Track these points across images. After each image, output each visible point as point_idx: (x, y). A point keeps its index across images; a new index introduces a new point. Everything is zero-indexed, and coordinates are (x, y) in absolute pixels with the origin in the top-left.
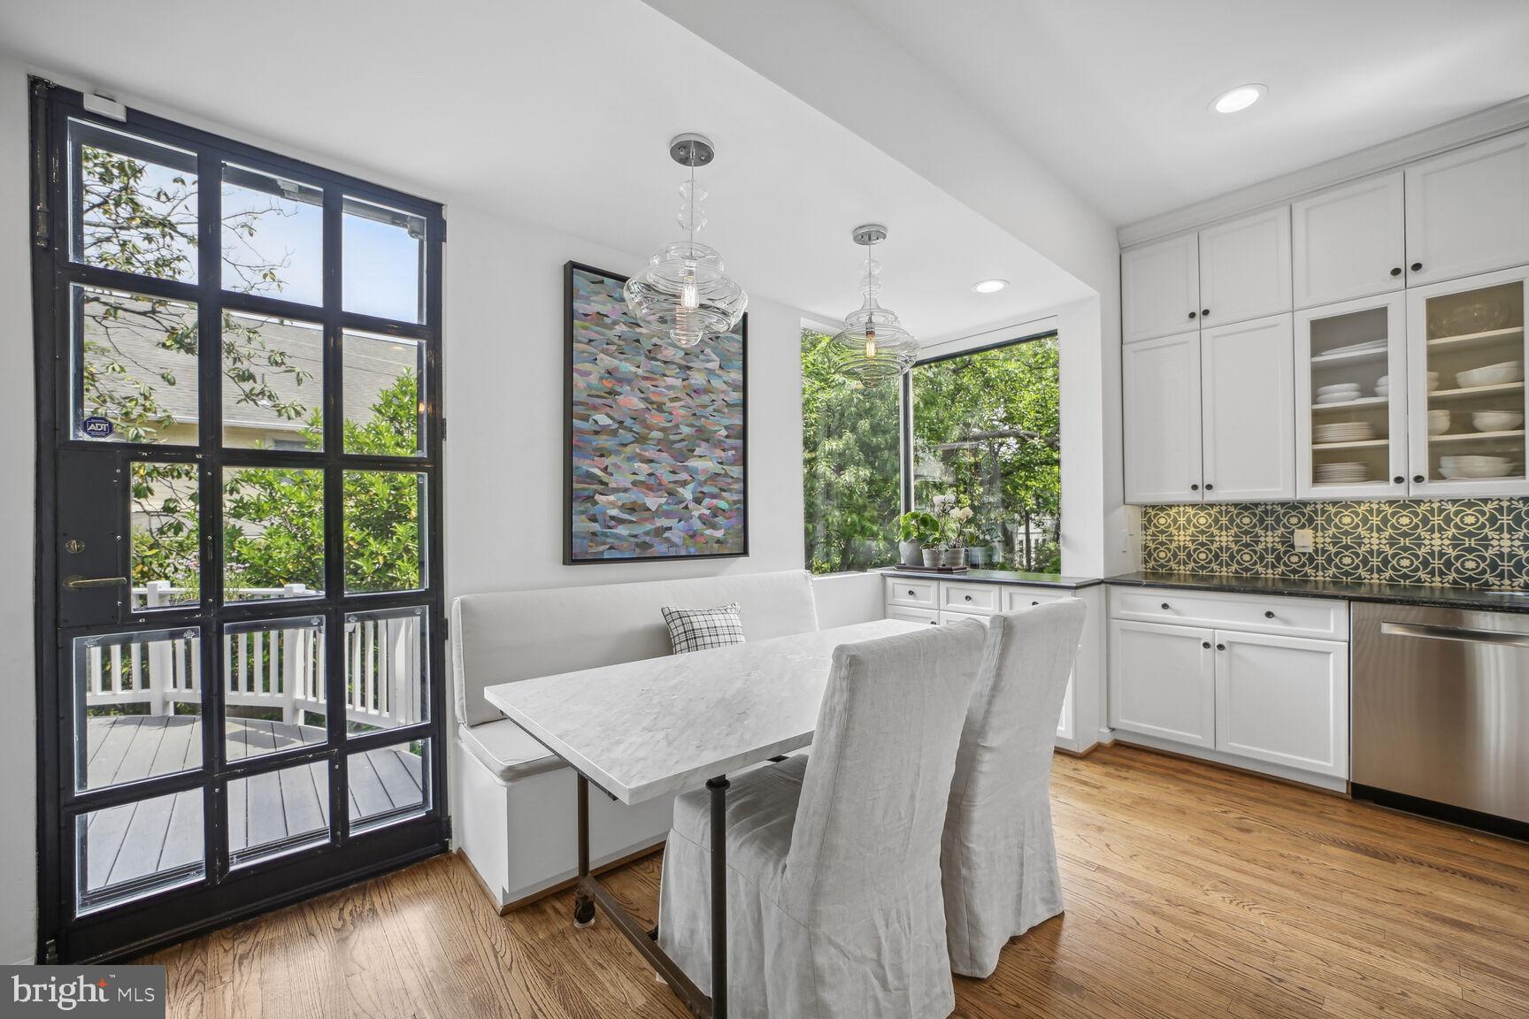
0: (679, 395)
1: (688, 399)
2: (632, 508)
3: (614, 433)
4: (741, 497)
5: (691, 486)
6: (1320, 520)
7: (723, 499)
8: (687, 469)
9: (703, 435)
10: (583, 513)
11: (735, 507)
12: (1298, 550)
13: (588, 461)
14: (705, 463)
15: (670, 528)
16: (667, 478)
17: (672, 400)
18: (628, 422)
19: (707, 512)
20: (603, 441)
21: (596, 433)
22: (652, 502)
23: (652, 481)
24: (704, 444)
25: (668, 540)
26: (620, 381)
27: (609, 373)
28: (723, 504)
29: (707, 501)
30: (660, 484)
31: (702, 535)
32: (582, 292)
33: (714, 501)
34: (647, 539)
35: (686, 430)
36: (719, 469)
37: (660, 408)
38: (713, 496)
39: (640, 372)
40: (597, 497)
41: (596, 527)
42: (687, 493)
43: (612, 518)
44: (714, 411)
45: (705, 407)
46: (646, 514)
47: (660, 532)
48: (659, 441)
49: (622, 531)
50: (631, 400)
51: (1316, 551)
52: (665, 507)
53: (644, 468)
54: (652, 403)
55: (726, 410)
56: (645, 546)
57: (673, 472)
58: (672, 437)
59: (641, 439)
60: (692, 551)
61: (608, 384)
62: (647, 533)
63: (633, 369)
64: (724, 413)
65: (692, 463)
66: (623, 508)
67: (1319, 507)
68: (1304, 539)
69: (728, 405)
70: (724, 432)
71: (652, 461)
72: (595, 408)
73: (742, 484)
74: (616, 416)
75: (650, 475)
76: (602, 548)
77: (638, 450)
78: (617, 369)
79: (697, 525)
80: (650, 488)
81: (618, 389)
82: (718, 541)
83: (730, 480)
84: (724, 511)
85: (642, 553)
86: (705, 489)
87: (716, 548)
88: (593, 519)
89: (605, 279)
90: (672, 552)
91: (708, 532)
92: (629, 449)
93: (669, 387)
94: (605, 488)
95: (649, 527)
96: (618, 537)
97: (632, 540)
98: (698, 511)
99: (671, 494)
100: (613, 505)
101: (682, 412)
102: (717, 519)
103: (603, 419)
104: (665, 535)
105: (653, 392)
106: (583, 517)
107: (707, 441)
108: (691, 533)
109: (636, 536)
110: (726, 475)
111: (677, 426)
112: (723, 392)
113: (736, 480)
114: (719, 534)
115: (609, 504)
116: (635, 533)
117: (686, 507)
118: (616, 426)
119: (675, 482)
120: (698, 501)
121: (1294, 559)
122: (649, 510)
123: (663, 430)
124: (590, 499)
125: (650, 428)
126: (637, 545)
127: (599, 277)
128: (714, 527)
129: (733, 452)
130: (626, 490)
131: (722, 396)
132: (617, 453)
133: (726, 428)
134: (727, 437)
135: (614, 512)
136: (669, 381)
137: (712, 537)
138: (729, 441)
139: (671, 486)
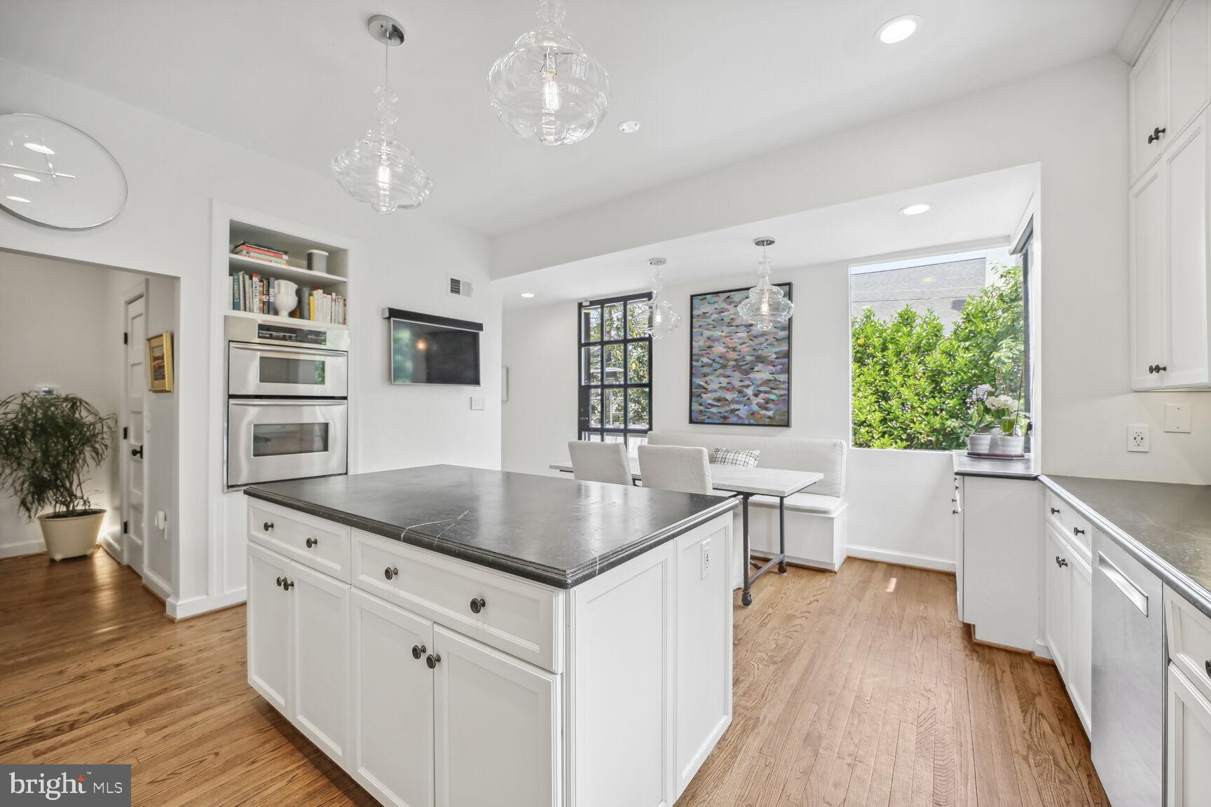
0: (745, 341)
1: (750, 342)
2: (719, 400)
3: (710, 365)
4: (787, 392)
5: (752, 387)
7: (773, 393)
8: (749, 379)
9: (760, 359)
10: (696, 402)
11: (782, 398)
13: (699, 379)
14: (762, 374)
15: (739, 410)
16: (737, 384)
17: (740, 344)
18: (718, 359)
19: (762, 401)
20: (706, 370)
21: (703, 366)
22: (729, 396)
23: (729, 386)
24: (760, 365)
25: (738, 415)
26: (714, 341)
27: (708, 338)
28: (772, 397)
29: (762, 395)
30: (734, 388)
31: (758, 413)
32: (697, 306)
33: (767, 395)
34: (726, 414)
35: (749, 358)
36: (770, 377)
37: (734, 349)
38: (766, 392)
39: (723, 334)
40: (703, 395)
41: (702, 408)
42: (750, 392)
43: (709, 404)
44: (768, 345)
45: (761, 344)
46: (727, 402)
47: (733, 411)
48: (733, 366)
49: (714, 410)
50: (719, 349)
52: (736, 399)
53: (724, 381)
54: (729, 348)
55: (776, 343)
56: (725, 418)
57: (741, 381)
58: (741, 363)
59: (724, 367)
60: (752, 422)
61: (708, 343)
62: (726, 412)
63: (720, 333)
64: (774, 345)
65: (752, 376)
66: (715, 399)
69: (777, 340)
70: (774, 356)
71: (729, 377)
72: (702, 355)
73: (787, 385)
74: (711, 357)
75: (728, 383)
76: (704, 418)
77: (722, 372)
78: (712, 336)
79: (755, 408)
80: (728, 390)
81: (712, 345)
82: (769, 417)
83: (778, 383)
84: (773, 400)
85: (724, 421)
86: (762, 389)
87: (767, 421)
88: (701, 405)
89: (707, 296)
90: (740, 422)
91: (763, 412)
92: (718, 372)
93: (739, 338)
94: (706, 390)
95: (727, 408)
96: (712, 413)
97: (719, 414)
98: (755, 401)
99: (740, 392)
100: (710, 398)
101: (747, 349)
102: (768, 405)
103: (705, 360)
104: (736, 413)
105: (730, 343)
106: (696, 403)
107: (763, 362)
108: (751, 412)
109: (720, 413)
110: (776, 380)
111: (744, 357)
112: (774, 333)
113: (784, 382)
114: (770, 413)
115: (708, 398)
116: (720, 411)
117: (749, 399)
118: (711, 362)
119: (742, 386)
120: (756, 395)
122: (727, 400)
123: (736, 360)
124: (699, 396)
125: (728, 360)
126: (721, 417)
127: (704, 296)
128: (767, 409)
129: (781, 366)
130: (716, 391)
131: (773, 336)
132: (712, 374)
133: (776, 353)
134: (776, 358)
135: (710, 402)
136: (739, 335)
137: (766, 415)
138: (777, 360)
139: (739, 388)
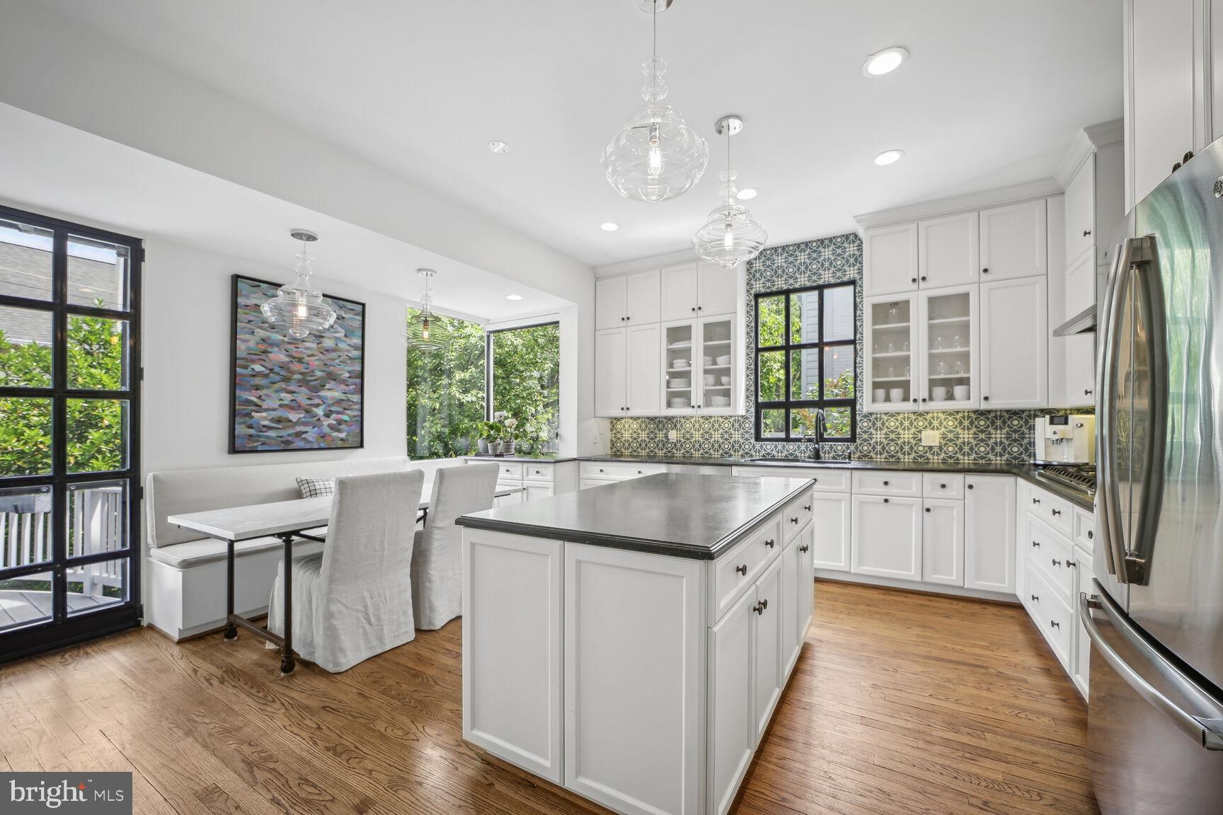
0: (315, 353)
1: (321, 355)
2: (279, 421)
3: (266, 376)
4: (359, 413)
5: (322, 407)
6: (678, 426)
7: (346, 414)
8: (319, 397)
9: (332, 376)
10: (242, 423)
11: (355, 419)
12: (671, 441)
13: (247, 393)
14: (333, 393)
15: (307, 432)
16: (305, 402)
17: (309, 356)
18: (277, 369)
19: (334, 422)
20: (257, 381)
21: (253, 376)
22: (293, 416)
23: (294, 404)
24: (332, 382)
25: (305, 439)
26: (272, 345)
27: (263, 340)
28: (345, 418)
29: (334, 416)
30: (300, 406)
31: (330, 436)
32: (244, 292)
33: (340, 416)
34: (290, 438)
35: (319, 374)
36: (343, 397)
37: (300, 360)
38: (338, 413)
39: (286, 339)
40: (253, 414)
41: (252, 431)
42: (320, 411)
43: (264, 426)
44: (340, 362)
45: (333, 360)
46: (290, 424)
47: (298, 434)
48: (299, 381)
49: (272, 434)
50: (279, 356)
51: (677, 441)
52: (303, 420)
53: (287, 398)
54: (294, 358)
55: (349, 362)
56: (288, 442)
57: (310, 399)
58: (309, 378)
59: (286, 380)
60: (323, 445)
61: (263, 347)
62: (289, 435)
63: (281, 338)
64: (347, 363)
65: (322, 393)
66: (272, 420)
67: (678, 419)
68: (673, 435)
69: (350, 358)
70: (347, 375)
71: (294, 392)
72: (253, 361)
73: (360, 406)
74: (268, 365)
75: (292, 400)
76: (256, 444)
77: (283, 386)
78: (269, 338)
79: (327, 430)
80: (292, 408)
81: (270, 350)
82: (342, 440)
83: (351, 403)
84: (346, 421)
85: (286, 447)
86: (333, 409)
87: (340, 444)
88: (250, 427)
89: (261, 284)
90: (308, 446)
91: (335, 434)
92: (277, 386)
93: (307, 348)
94: (259, 408)
95: (291, 431)
96: (268, 437)
97: (279, 439)
98: (326, 422)
99: (307, 411)
100: (265, 418)
101: (316, 363)
102: (341, 427)
103: (258, 368)
104: (303, 436)
105: (296, 352)
106: (243, 426)
107: (335, 380)
108: (322, 435)
109: (281, 437)
110: (348, 400)
111: (313, 372)
112: (348, 351)
113: (356, 403)
114: (343, 435)
115: (262, 418)
116: (280, 435)
117: (319, 420)
118: (268, 372)
119: (311, 405)
120: (327, 416)
121: (669, 445)
122: (291, 421)
123: (302, 374)
124: (249, 415)
125: (293, 373)
126: (282, 442)
127: (258, 283)
128: (339, 431)
129: (354, 386)
130: (274, 410)
131: (346, 353)
132: (268, 387)
133: (349, 372)
134: (349, 377)
135: (266, 423)
136: (307, 344)
137: (337, 437)
138: (350, 380)
139: (308, 407)
